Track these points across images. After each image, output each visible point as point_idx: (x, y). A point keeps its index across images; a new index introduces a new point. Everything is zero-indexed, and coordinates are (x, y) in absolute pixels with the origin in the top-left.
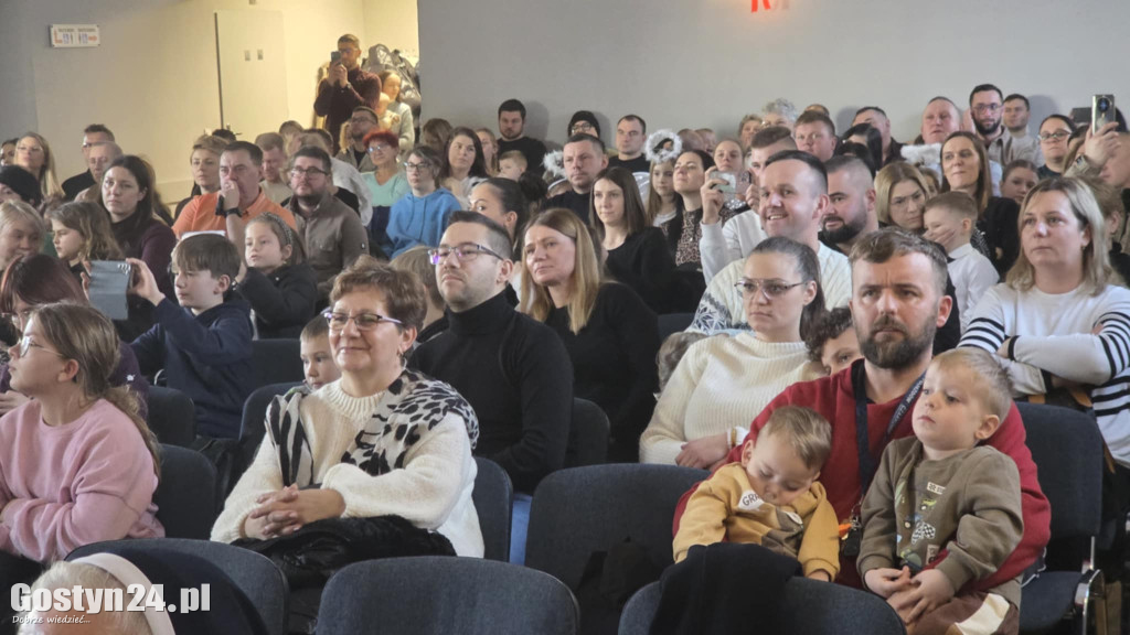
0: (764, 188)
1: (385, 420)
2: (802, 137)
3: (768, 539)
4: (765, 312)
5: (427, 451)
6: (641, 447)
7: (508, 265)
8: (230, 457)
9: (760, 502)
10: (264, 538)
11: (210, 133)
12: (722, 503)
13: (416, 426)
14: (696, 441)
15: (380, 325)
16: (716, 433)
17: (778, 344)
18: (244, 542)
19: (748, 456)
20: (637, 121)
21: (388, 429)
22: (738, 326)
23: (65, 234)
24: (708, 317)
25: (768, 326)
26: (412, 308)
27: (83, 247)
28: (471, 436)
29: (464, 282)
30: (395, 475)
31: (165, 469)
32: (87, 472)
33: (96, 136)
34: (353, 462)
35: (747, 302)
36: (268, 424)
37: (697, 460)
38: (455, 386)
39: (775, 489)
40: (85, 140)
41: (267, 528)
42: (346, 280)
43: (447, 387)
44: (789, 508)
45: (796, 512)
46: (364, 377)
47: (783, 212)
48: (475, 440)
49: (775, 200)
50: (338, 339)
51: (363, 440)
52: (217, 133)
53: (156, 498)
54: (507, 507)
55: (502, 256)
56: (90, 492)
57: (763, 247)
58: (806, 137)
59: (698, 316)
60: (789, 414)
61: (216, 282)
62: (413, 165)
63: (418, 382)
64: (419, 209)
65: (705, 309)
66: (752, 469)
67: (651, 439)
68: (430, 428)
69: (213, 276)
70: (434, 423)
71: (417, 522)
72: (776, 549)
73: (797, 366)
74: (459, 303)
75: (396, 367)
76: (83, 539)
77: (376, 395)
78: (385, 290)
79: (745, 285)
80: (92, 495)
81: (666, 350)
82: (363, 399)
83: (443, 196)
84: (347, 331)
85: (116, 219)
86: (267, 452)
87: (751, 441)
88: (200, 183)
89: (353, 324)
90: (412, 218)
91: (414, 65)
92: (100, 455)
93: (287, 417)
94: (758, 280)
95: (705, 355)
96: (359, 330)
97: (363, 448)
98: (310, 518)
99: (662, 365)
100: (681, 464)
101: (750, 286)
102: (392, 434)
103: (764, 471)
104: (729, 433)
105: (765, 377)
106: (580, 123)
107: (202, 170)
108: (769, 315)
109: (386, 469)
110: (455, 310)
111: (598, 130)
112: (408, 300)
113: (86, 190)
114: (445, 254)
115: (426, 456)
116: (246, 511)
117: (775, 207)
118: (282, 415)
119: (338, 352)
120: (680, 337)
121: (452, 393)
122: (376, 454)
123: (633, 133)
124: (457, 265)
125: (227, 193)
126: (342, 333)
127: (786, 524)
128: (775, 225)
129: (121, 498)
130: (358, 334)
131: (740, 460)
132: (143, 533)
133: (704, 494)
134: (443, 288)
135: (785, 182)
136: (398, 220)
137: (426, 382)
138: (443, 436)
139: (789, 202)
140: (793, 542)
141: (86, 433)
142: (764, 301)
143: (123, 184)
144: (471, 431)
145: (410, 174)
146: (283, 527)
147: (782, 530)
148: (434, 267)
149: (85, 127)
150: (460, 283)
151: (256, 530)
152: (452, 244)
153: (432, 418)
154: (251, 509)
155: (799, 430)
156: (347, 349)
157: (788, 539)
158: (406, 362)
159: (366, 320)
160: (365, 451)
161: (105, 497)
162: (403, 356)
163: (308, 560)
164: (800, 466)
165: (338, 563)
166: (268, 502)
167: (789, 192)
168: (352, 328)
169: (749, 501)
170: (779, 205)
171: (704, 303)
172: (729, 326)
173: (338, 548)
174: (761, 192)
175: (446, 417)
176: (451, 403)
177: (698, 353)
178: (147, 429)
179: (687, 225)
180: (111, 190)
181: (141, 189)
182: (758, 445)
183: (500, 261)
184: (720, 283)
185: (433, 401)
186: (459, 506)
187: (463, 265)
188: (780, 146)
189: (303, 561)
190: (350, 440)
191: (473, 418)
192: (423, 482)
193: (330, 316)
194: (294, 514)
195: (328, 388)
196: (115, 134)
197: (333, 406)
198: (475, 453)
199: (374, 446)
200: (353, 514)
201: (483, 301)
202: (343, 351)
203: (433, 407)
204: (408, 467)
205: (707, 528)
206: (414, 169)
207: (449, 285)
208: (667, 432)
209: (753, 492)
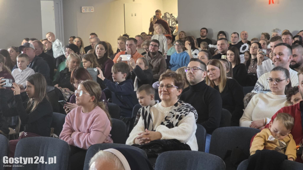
0: (275, 53)
1: (173, 113)
2: (284, 39)
3: (276, 149)
4: (276, 87)
5: (184, 122)
6: (240, 122)
7: (205, 73)
8: (130, 122)
9: (274, 139)
10: (140, 144)
11: (122, 35)
12: (263, 139)
13: (182, 115)
14: (255, 121)
15: (172, 88)
16: (261, 119)
17: (278, 96)
18: (135, 145)
19: (270, 126)
20: (236, 34)
21: (174, 116)
22: (266, 90)
23: (86, 62)
24: (258, 88)
25: (276, 91)
26: (181, 84)
27: (91, 65)
28: (196, 118)
29: (194, 77)
30: (175, 128)
31: (113, 125)
32: (94, 125)
33: (93, 36)
34: (164, 124)
35: (270, 84)
36: (141, 114)
37: (256, 126)
38: (192, 105)
39: (278, 135)
40: (90, 37)
41: (141, 142)
42: (163, 76)
43: (190, 105)
44: (283, 141)
45: (284, 142)
46: (168, 102)
47: (280, 60)
48: (197, 119)
49: (278, 56)
50: (161, 92)
51: (167, 119)
52: (124, 35)
53: (111, 133)
54: (205, 137)
55: (204, 70)
56: (94, 130)
57: (275, 69)
58: (285, 39)
59: (255, 88)
60: (282, 115)
61: (123, 75)
62: (177, 45)
63: (182, 104)
64: (178, 57)
65: (257, 86)
66: (272, 130)
67: (243, 120)
68: (185, 116)
69: (122, 73)
70: (186, 114)
71: (181, 141)
72: (279, 151)
73: (284, 102)
74: (192, 83)
75: (176, 99)
76: (92, 143)
77: (171, 107)
78: (174, 79)
79: (270, 80)
80: (95, 131)
81: (246, 98)
82: (167, 108)
83: (185, 53)
84: (163, 89)
85: (98, 58)
86: (141, 121)
87: (271, 122)
88: (119, 48)
89: (165, 87)
90: (176, 59)
91: (176, 18)
92: (97, 121)
93: (146, 112)
94: (274, 78)
95: (258, 98)
96: (167, 89)
97: (167, 121)
98: (152, 139)
99: (245, 102)
100: (251, 127)
101: (271, 80)
102: (175, 117)
103: (275, 130)
104: (265, 119)
105: (275, 104)
106: (221, 34)
107: (120, 45)
108: (277, 88)
109: (173, 127)
110: (191, 84)
111: (226, 36)
112: (180, 81)
113: (90, 50)
114: (189, 70)
115: (184, 123)
116: (135, 137)
117: (278, 58)
118: (145, 111)
119: (161, 95)
120: (250, 94)
121: (191, 107)
122: (170, 123)
123: (235, 37)
124: (192, 73)
125: (128, 51)
126: (162, 90)
127: (281, 144)
128: (277, 63)
129: (102, 132)
130: (166, 90)
131: (268, 128)
132: (107, 142)
133: (258, 136)
134: (188, 79)
135: (280, 51)
136: (173, 59)
137: (184, 104)
138: (189, 118)
139: (281, 57)
140: (283, 150)
141: (93, 115)
142: (275, 84)
143: (101, 49)
144: (196, 117)
145: (176, 47)
146: (145, 142)
147: (280, 146)
148: (186, 73)
149: (90, 34)
150: (193, 77)
151: (138, 142)
152: (191, 67)
153: (186, 113)
154: (136, 136)
155: (285, 119)
156: (163, 94)
157: (282, 149)
158: (179, 98)
159: (168, 86)
160: (167, 122)
161: (98, 132)
162: (178, 97)
163: (151, 150)
164: (285, 129)
165: (160, 152)
166: (141, 135)
167: (282, 54)
168: (165, 88)
169: (271, 138)
170: (279, 58)
171: (257, 84)
172: (264, 90)
173: (160, 147)
174: (274, 54)
175: (189, 113)
176: (191, 109)
177: (256, 97)
178: (109, 114)
179: (252, 62)
180: (98, 50)
181: (106, 50)
182: (273, 123)
183: (203, 72)
184: (261, 79)
185: (186, 109)
186: (192, 137)
187: (194, 73)
188: (278, 42)
189: (151, 151)
190: (163, 119)
191: (196, 113)
192: (183, 130)
193: (159, 85)
194: (148, 138)
195: (158, 105)
196: (98, 35)
197: (159, 109)
198: (197, 123)
199: (170, 120)
200: (164, 139)
201: (199, 82)
202: (162, 95)
203: (186, 110)
204: (179, 126)
205: (259, 146)
206: (177, 46)
207: (190, 78)
208: (248, 119)
209: (272, 136)
